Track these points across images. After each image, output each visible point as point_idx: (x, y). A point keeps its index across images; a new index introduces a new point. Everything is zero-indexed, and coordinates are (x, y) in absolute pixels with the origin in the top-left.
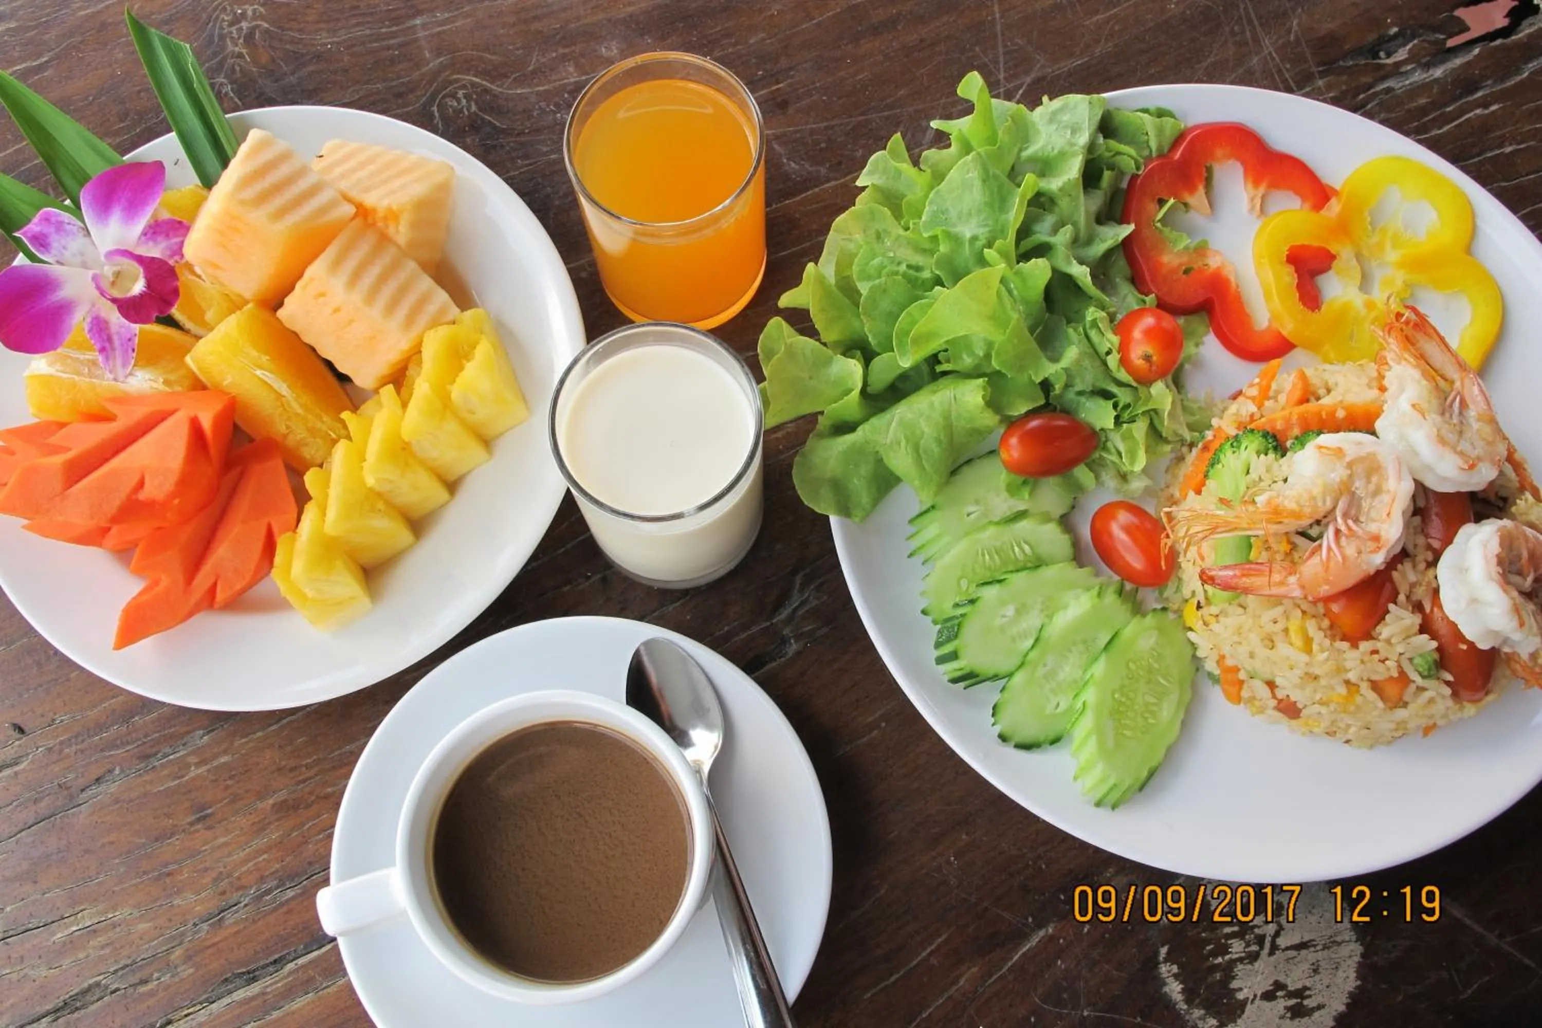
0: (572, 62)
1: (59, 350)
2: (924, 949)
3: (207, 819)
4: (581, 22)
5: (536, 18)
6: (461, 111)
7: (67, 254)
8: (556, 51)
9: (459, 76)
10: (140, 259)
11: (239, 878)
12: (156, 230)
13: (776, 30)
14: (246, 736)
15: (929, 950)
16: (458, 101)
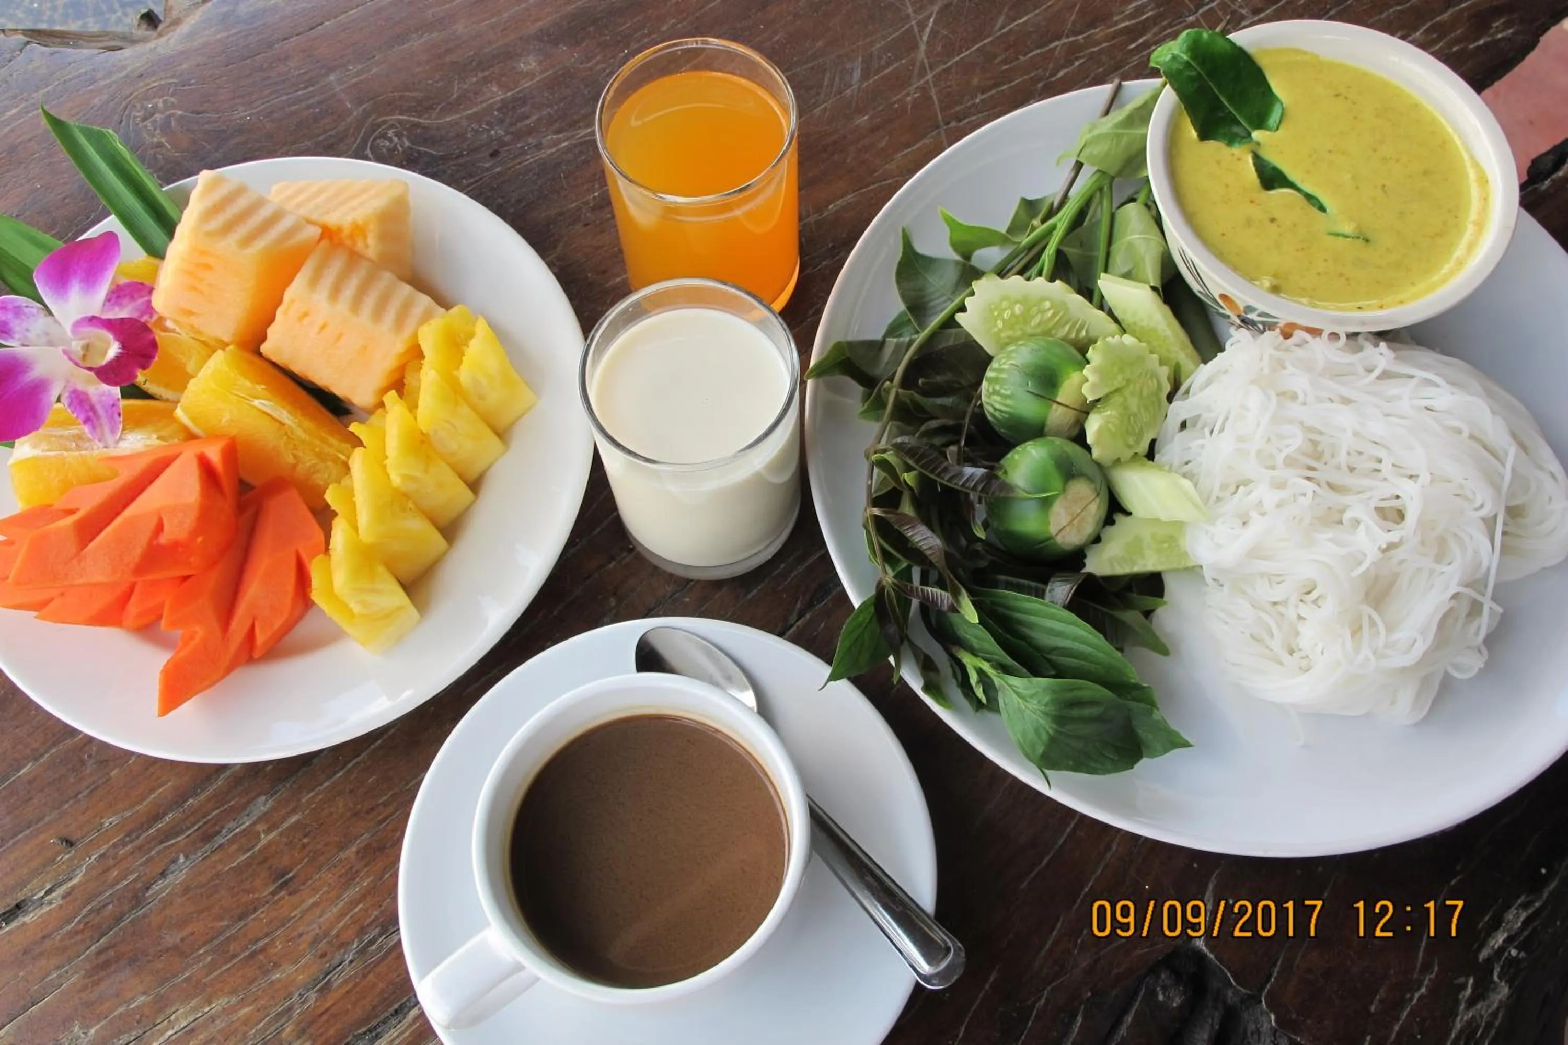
0: (494, 83)
1: (41, 431)
2: (1068, 824)
3: (290, 884)
4: (494, 46)
5: (448, 51)
6: (395, 148)
7: (31, 336)
8: (476, 75)
9: (385, 118)
10: (109, 325)
11: (337, 936)
12: (118, 294)
13: (685, 14)
14: (313, 790)
15: (1072, 825)
16: (390, 140)
